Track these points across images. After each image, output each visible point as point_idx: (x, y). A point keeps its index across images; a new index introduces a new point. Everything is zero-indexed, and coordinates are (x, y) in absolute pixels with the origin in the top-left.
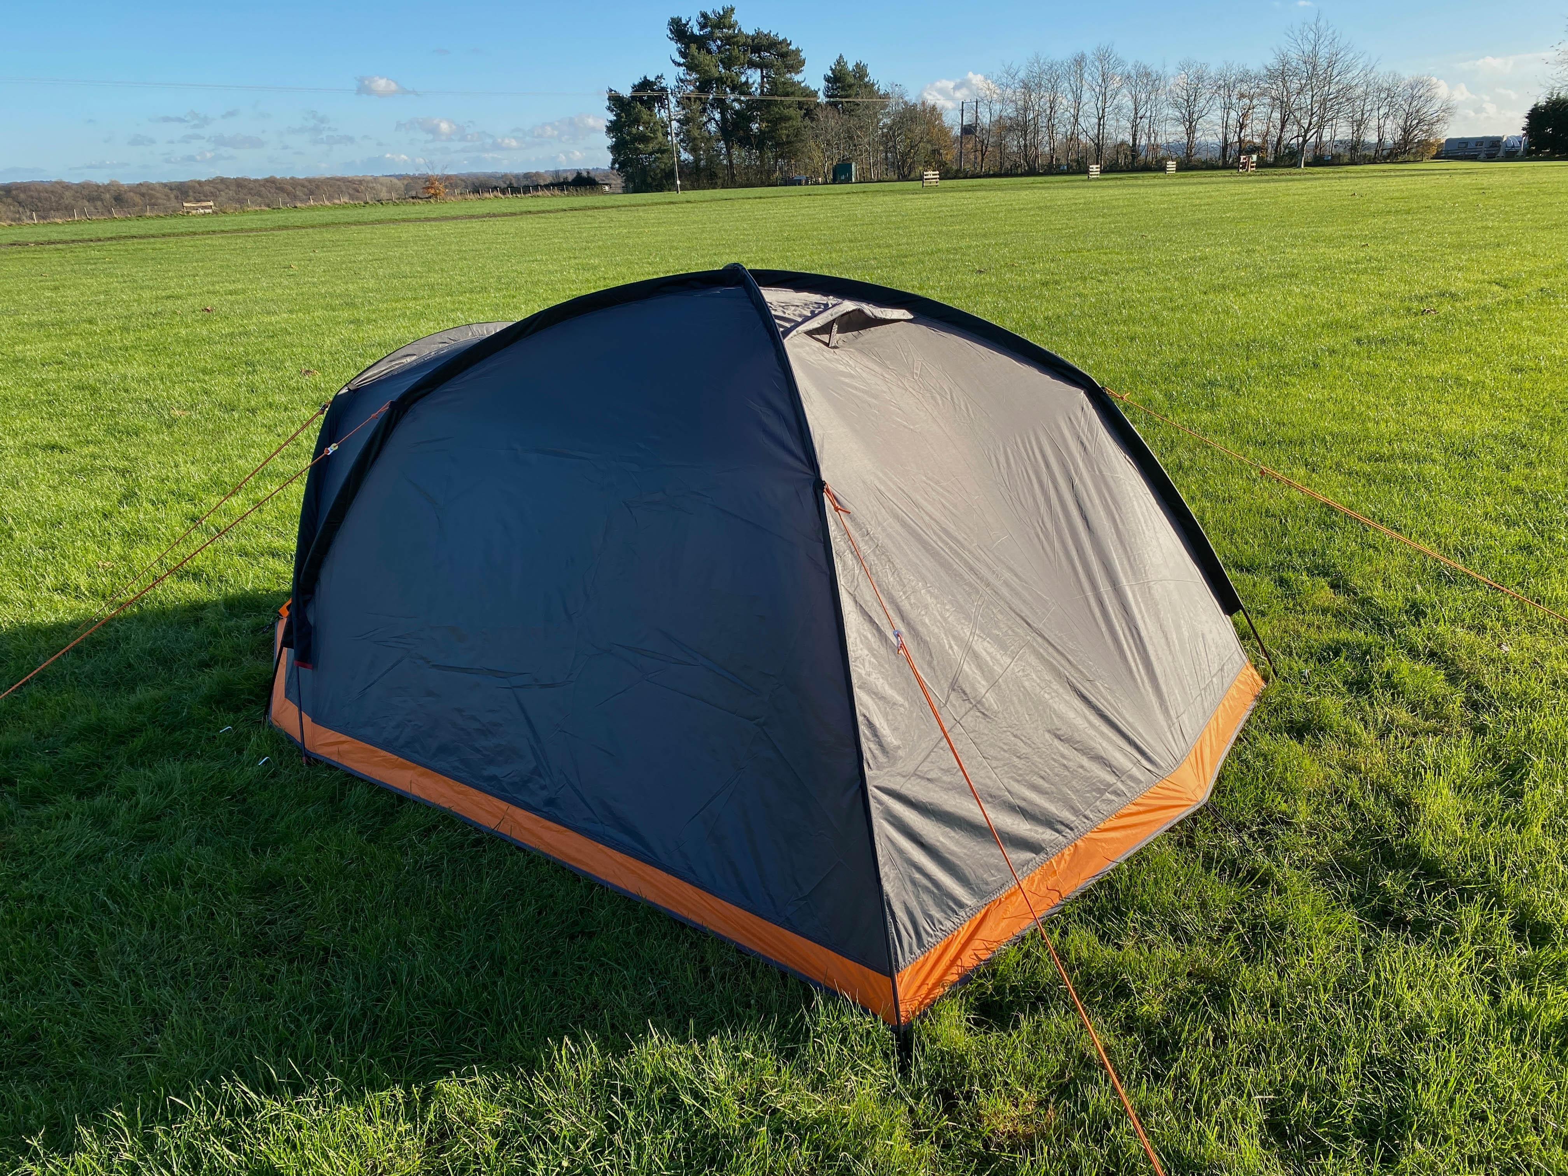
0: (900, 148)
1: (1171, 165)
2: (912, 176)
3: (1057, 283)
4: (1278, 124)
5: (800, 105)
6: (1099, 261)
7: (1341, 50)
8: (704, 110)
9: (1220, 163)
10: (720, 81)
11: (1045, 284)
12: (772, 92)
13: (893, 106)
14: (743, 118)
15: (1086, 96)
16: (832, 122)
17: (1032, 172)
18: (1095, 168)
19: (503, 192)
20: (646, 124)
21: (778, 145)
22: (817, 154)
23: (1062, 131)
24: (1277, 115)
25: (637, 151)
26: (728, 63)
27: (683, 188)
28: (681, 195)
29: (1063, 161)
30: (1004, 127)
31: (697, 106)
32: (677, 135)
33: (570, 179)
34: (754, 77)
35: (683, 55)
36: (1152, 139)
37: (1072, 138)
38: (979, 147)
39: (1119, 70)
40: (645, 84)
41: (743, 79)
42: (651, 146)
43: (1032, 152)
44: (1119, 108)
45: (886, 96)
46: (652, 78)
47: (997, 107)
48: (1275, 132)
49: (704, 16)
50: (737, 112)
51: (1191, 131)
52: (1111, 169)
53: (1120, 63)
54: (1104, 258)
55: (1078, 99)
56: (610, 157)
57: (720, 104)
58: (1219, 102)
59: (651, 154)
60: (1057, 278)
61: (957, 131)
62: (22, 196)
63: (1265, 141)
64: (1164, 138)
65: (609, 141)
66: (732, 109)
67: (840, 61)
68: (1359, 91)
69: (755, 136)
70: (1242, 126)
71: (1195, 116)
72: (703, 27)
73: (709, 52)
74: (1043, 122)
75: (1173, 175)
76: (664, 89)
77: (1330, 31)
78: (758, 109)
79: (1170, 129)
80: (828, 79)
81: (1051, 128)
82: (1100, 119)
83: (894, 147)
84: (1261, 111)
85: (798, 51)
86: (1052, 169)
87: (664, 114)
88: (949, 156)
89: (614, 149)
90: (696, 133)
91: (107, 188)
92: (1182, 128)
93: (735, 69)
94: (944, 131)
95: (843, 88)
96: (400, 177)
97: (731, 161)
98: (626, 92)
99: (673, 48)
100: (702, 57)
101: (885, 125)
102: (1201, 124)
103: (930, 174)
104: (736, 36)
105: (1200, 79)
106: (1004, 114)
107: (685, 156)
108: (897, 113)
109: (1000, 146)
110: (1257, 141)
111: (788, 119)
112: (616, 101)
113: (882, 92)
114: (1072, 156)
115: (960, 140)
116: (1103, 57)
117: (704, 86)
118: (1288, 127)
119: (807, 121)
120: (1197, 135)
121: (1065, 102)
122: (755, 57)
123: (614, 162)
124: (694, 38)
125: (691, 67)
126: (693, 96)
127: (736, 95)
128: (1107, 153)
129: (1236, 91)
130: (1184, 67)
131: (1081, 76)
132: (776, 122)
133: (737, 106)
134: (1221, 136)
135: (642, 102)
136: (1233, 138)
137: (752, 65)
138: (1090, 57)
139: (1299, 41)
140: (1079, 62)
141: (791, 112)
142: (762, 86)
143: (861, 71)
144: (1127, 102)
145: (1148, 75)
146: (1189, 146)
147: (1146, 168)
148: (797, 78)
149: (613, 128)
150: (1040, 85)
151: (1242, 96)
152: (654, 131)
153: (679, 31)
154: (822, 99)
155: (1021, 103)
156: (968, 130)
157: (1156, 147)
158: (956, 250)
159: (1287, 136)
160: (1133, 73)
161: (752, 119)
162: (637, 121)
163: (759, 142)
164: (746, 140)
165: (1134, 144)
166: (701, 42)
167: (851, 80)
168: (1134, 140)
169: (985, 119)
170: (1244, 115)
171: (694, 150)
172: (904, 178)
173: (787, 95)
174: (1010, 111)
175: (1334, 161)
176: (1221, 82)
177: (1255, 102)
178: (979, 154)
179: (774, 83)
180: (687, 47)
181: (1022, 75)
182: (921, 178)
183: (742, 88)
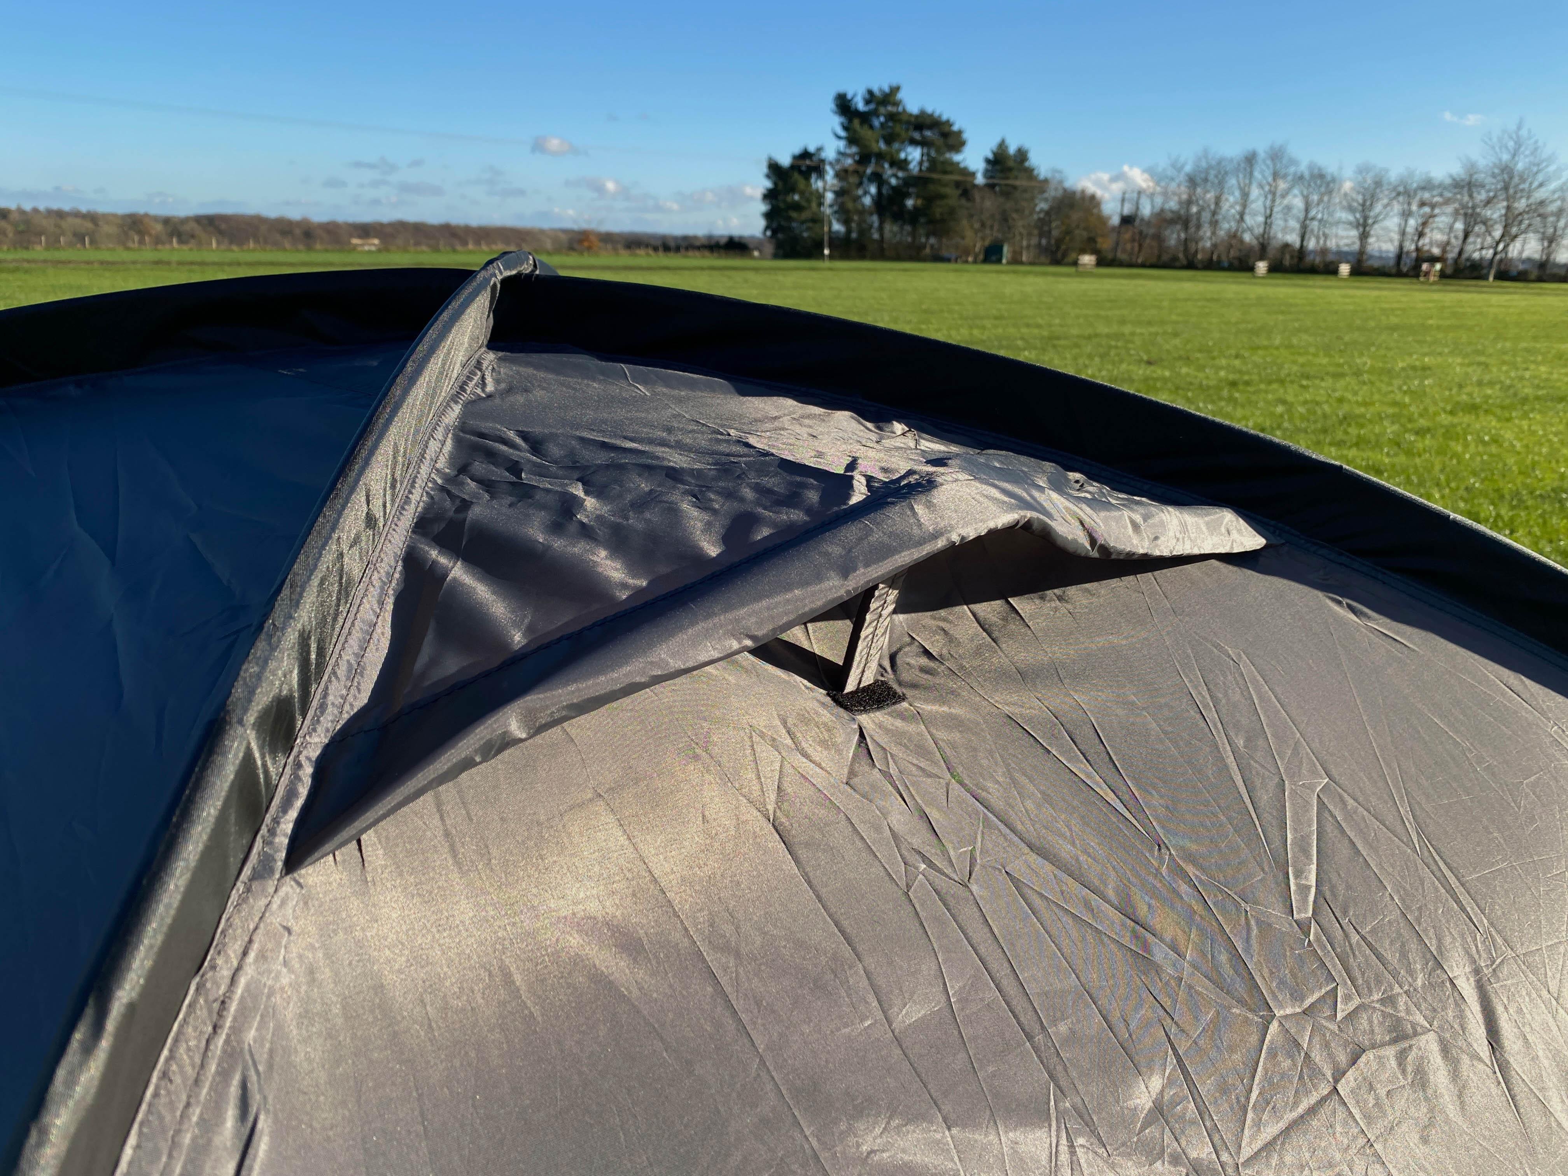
0: (1055, 233)
1: (1345, 269)
2: (1066, 260)
3: (1247, 383)
4: (1461, 235)
5: (958, 184)
6: (1294, 362)
7: (1542, 161)
8: (860, 184)
9: (1394, 271)
10: (880, 156)
11: (1233, 384)
12: (929, 170)
13: (1052, 193)
14: (899, 193)
15: (1255, 192)
16: (989, 204)
17: (1191, 265)
18: (1262, 267)
19: (656, 249)
20: (802, 193)
21: (931, 222)
22: (969, 234)
23: (1226, 226)
24: (1459, 226)
25: (790, 219)
26: (889, 139)
27: (831, 257)
28: (827, 264)
29: (1224, 258)
30: (1164, 219)
31: (853, 179)
32: (831, 206)
33: (723, 241)
34: (914, 155)
35: (846, 128)
36: (1322, 242)
37: (1234, 236)
38: (1137, 238)
39: (1292, 169)
40: (805, 155)
41: (902, 155)
42: (805, 215)
43: (1192, 247)
44: (1289, 208)
45: (1046, 181)
46: (812, 149)
47: (1159, 200)
48: (1456, 243)
49: (870, 93)
50: (893, 188)
51: (1364, 236)
52: (1275, 268)
53: (1293, 162)
54: (1301, 360)
55: (1245, 195)
56: (762, 223)
57: (877, 178)
58: (1397, 207)
59: (803, 222)
60: (1246, 378)
61: (1115, 221)
62: (223, 226)
63: (1444, 251)
64: (1334, 241)
65: (763, 208)
66: (889, 184)
67: (1002, 145)
68: (1553, 208)
69: (909, 212)
70: (1421, 235)
71: (1370, 221)
72: (867, 102)
73: (871, 127)
74: (1206, 216)
75: (1345, 280)
76: (823, 161)
77: (1532, 141)
78: (914, 185)
79: (1341, 232)
80: (988, 161)
81: (1214, 224)
82: (1266, 218)
83: (1050, 232)
84: (1443, 220)
85: (960, 133)
86: (1212, 265)
87: (820, 184)
88: (1106, 244)
89: (768, 216)
90: (850, 205)
91: (298, 224)
92: (1354, 233)
93: (896, 145)
94: (1103, 220)
95: (1002, 171)
96: (565, 231)
97: (882, 235)
98: (785, 161)
99: (836, 122)
100: (864, 132)
101: (1041, 211)
102: (1376, 230)
103: (1087, 259)
104: (898, 114)
105: (1378, 184)
106: (1167, 206)
107: (837, 227)
108: (1054, 198)
109: (1159, 238)
110: (1436, 251)
111: (942, 197)
112: (775, 169)
113: (1042, 177)
114: (1233, 253)
115: (1118, 230)
116: (1276, 155)
117: (864, 159)
118: (1471, 239)
119: (963, 201)
120: (1371, 240)
121: (1231, 199)
122: (917, 136)
123: (767, 228)
124: (857, 114)
125: (852, 140)
126: (851, 169)
127: (894, 170)
128: (1271, 252)
129: (1418, 198)
130: (1362, 170)
131: (1251, 173)
132: (930, 200)
133: (893, 181)
134: (1396, 243)
135: (801, 172)
136: (1410, 246)
137: (913, 142)
138: (1262, 154)
139: (1497, 149)
140: (1250, 160)
141: (948, 191)
142: (921, 163)
143: (1022, 155)
144: (1298, 203)
145: (1322, 176)
146: (1362, 252)
147: (1312, 270)
148: (957, 158)
149: (769, 196)
150: (1206, 180)
151: (1422, 204)
152: (809, 201)
153: (843, 105)
154: (980, 179)
155: (1184, 197)
156: (1127, 221)
157: (1324, 251)
158: (1118, 336)
159: (1469, 248)
160: (1307, 175)
161: (907, 195)
162: (793, 189)
163: (912, 218)
164: (900, 215)
165: (1302, 246)
166: (865, 118)
167: (1011, 164)
168: (1302, 241)
169: (1146, 210)
170: (1424, 224)
171: (846, 222)
172: (1057, 261)
173: (945, 172)
174: (1173, 205)
175: (1521, 277)
176: (1401, 189)
177: (1437, 211)
178: (1136, 245)
179: (933, 162)
180: (850, 121)
181: (1188, 168)
182: (1075, 263)
183: (903, 164)
